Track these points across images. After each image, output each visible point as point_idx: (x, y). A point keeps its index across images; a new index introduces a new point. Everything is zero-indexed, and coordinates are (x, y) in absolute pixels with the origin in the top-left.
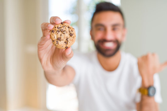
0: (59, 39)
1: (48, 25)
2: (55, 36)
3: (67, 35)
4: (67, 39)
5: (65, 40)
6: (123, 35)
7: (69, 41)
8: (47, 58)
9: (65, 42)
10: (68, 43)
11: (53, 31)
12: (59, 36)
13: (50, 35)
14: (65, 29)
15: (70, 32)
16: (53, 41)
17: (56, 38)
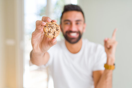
0: (49, 32)
1: (42, 22)
2: (47, 30)
3: (55, 30)
4: (54, 33)
5: (53, 32)
6: (84, 28)
7: (56, 34)
8: (38, 44)
9: (53, 34)
10: (55, 35)
11: (45, 26)
12: (49, 30)
13: (44, 29)
14: (53, 26)
15: (56, 28)
16: (46, 33)
17: (47, 31)
